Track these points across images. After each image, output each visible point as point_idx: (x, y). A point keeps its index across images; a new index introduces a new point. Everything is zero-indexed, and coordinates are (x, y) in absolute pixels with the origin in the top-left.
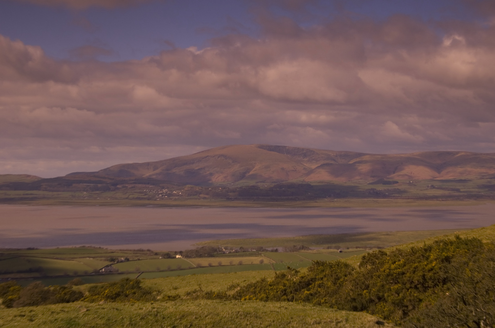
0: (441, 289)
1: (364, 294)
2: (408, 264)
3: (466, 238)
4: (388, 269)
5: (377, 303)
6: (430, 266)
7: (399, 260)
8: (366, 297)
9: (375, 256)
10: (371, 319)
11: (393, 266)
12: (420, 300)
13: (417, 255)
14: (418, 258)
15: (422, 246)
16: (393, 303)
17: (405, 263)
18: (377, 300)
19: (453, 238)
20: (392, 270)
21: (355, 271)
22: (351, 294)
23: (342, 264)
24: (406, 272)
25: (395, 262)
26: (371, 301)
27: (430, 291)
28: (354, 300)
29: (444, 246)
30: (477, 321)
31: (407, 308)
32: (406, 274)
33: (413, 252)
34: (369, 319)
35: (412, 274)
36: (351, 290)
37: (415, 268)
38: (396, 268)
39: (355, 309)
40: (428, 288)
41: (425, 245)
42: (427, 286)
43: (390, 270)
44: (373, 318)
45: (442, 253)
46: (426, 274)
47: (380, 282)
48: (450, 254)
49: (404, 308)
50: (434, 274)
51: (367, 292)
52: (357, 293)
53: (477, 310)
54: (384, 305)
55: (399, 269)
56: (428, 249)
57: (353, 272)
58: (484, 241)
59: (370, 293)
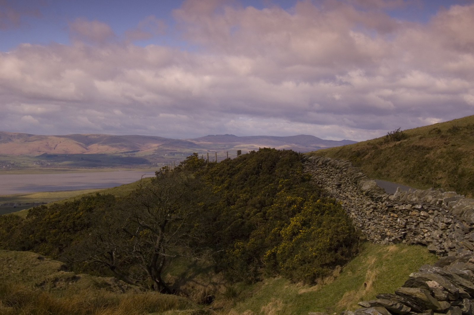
0: (86, 231)
1: (30, 238)
2: (63, 214)
3: (104, 195)
4: (48, 218)
5: (40, 244)
6: (78, 215)
7: (56, 212)
8: (32, 240)
9: (39, 210)
10: (34, 256)
11: (51, 216)
12: (72, 240)
13: (69, 207)
14: (70, 210)
15: (73, 201)
16: (52, 243)
17: (61, 213)
18: (40, 242)
19: (94, 195)
20: (51, 219)
21: (24, 221)
22: (20, 238)
23: (14, 216)
24: (61, 220)
25: (53, 214)
26: (36, 242)
27: (78, 233)
28: (23, 242)
29: (88, 201)
30: (111, 252)
31: (62, 246)
32: (61, 222)
33: (67, 206)
34: (33, 256)
35: (65, 221)
36: (20, 235)
37: (67, 217)
38: (54, 218)
39: (24, 249)
40: (77, 231)
41: (75, 201)
42: (76, 229)
43: (50, 219)
44: (35, 255)
45: (87, 206)
46: (75, 221)
47: (42, 228)
48: (93, 206)
49: (60, 246)
50: (82, 220)
51: (32, 236)
52: (25, 237)
53: (110, 245)
54: (45, 245)
55: (56, 218)
56: (77, 203)
57: (23, 222)
58: (116, 196)
59: (35, 237)
